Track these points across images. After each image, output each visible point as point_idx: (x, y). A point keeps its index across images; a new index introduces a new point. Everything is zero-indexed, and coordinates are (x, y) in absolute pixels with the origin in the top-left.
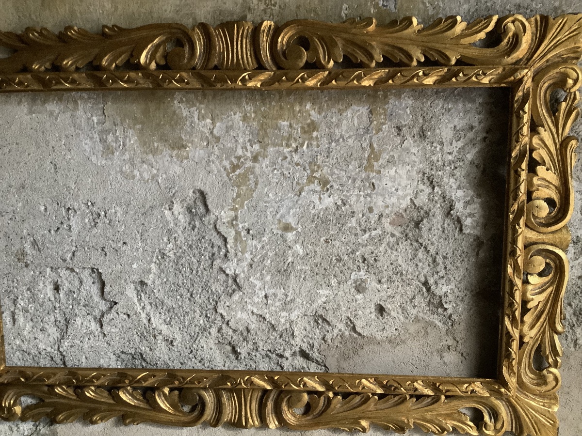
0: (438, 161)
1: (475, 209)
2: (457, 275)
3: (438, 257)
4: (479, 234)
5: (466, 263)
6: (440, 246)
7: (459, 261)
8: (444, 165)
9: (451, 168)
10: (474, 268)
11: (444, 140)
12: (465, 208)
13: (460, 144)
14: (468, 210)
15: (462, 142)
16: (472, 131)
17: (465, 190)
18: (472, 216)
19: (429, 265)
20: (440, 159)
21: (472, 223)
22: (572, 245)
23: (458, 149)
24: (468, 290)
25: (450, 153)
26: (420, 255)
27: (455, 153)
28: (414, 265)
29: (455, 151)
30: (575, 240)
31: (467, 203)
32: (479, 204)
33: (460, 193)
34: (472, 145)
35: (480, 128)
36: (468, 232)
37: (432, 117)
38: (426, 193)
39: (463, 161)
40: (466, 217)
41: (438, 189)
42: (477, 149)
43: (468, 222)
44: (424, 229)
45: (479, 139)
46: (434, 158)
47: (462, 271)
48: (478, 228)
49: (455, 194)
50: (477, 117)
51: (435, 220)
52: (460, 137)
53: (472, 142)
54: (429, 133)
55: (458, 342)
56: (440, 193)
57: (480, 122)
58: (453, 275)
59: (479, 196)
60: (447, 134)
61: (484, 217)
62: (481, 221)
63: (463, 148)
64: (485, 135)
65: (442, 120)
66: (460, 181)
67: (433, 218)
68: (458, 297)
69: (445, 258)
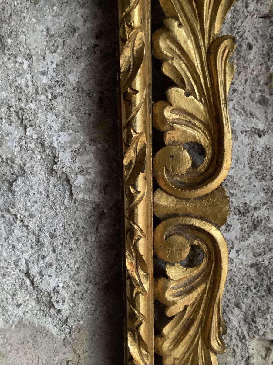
0: (27, 86)
1: (87, 162)
2: (72, 261)
3: (42, 235)
4: (97, 200)
5: (83, 244)
6: (44, 219)
7: (72, 241)
8: (37, 93)
9: (47, 97)
10: (96, 251)
11: (33, 52)
12: (73, 160)
13: (57, 58)
14: (78, 164)
15: (59, 55)
16: (74, 36)
17: (71, 132)
18: (84, 173)
19: (32, 247)
20: (30, 83)
21: (85, 184)
22: (238, 217)
23: (54, 65)
24: (90, 282)
25: (44, 73)
26: (18, 232)
27: (51, 73)
28: (11, 247)
29: (51, 69)
30: (242, 209)
31: (76, 152)
32: (93, 153)
33: (64, 137)
34: (75, 58)
35: (85, 30)
36: (81, 196)
37: (11, 15)
38: (15, 138)
39: (64, 85)
40: (76, 174)
41: (32, 131)
42: (83, 66)
43: (79, 181)
44: (18, 194)
45: (84, 48)
46: (22, 82)
47: (79, 255)
48: (96, 191)
49: (57, 140)
50: (80, 11)
51: (34, 180)
52: (57, 47)
53: (75, 54)
54: (9, 41)
55: (80, 356)
56: (35, 137)
57: (85, 21)
58: (65, 261)
59: (93, 141)
60: (35, 41)
61: (101, 173)
62: (98, 180)
63: (62, 64)
64: (93, 41)
65: (27, 20)
66: (63, 118)
67: (31, 177)
68: (75, 292)
69: (52, 236)
